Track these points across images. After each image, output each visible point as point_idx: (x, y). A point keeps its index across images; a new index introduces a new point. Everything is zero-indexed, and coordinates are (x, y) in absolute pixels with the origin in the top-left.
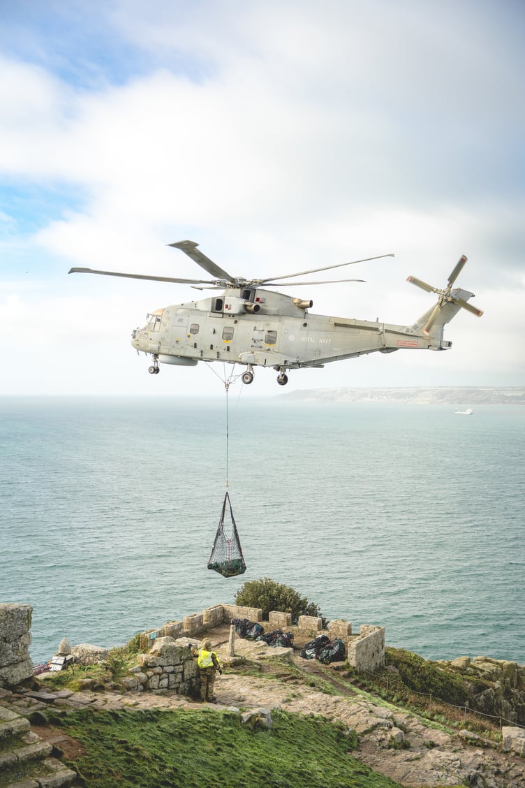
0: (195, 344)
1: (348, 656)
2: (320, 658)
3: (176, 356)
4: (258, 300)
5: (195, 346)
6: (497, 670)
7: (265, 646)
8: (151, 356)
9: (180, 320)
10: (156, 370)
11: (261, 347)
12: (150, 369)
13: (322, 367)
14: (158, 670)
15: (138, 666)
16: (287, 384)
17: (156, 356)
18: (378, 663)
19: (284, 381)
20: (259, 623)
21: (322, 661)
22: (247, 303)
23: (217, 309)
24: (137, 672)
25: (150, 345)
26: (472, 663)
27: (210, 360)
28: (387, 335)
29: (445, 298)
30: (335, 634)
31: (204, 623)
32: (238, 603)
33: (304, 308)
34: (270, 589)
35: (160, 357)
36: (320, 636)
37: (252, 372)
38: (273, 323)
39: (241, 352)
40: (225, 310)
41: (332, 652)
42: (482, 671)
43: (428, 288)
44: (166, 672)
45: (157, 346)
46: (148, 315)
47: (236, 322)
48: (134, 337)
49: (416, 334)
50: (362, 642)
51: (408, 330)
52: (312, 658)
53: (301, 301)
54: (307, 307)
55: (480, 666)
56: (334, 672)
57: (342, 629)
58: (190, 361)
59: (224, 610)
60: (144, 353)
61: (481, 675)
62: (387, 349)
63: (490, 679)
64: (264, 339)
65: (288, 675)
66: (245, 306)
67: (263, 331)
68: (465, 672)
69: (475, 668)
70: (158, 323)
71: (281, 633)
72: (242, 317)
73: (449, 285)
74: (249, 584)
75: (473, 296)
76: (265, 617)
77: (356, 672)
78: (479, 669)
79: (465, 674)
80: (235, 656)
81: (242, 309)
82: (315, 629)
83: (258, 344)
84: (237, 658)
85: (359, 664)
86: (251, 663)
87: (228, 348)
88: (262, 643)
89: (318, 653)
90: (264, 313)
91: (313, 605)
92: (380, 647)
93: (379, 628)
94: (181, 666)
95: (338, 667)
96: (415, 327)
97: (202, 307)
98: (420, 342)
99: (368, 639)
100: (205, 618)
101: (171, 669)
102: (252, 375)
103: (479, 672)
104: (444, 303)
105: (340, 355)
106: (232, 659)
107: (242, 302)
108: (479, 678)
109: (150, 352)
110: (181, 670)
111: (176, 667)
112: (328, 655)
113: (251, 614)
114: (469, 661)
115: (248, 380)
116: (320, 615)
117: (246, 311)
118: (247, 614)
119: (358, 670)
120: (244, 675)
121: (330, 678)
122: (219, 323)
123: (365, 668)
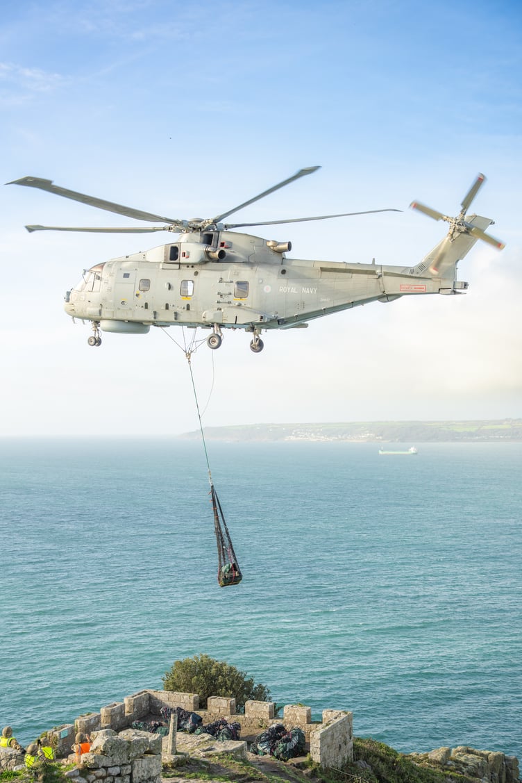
0: (146, 304)
1: (311, 750)
2: (275, 753)
3: (123, 321)
4: (222, 245)
5: (146, 306)
6: (482, 762)
7: (210, 740)
8: (90, 324)
9: (126, 276)
10: (98, 342)
11: (230, 303)
12: (90, 341)
13: (306, 326)
14: (101, 772)
15: (75, 768)
16: (262, 351)
17: (97, 322)
18: (346, 757)
19: (258, 346)
20: (197, 712)
21: (278, 757)
22: (209, 249)
23: (171, 259)
24: (74, 777)
25: (88, 309)
26: (452, 755)
27: (165, 324)
28: (386, 279)
29: (457, 226)
30: (291, 723)
31: (127, 714)
32: (167, 688)
33: (280, 252)
34: (206, 669)
35: (103, 324)
36: (274, 726)
37: (220, 334)
38: (243, 272)
39: (204, 310)
40: (182, 260)
41: (291, 746)
42: (465, 765)
43: (436, 216)
44: (110, 775)
45: (98, 309)
46: (85, 271)
47: (196, 273)
48: (68, 300)
49: (422, 276)
50: (327, 731)
51: (412, 271)
52: (265, 753)
53: (276, 244)
54: (285, 250)
55: (462, 759)
56: (297, 770)
57: (300, 716)
58: (138, 326)
59: (150, 697)
60: (81, 320)
61: (465, 770)
62: (387, 296)
63: (475, 775)
64: (233, 293)
65: (244, 776)
66: (208, 252)
67: (232, 282)
68: (445, 767)
69: (456, 761)
70: (97, 282)
71: (224, 723)
72: (204, 267)
73: (462, 211)
74: (181, 663)
75: (492, 223)
76: (202, 705)
77: (320, 769)
78: (461, 762)
79: (447, 769)
80: (177, 753)
81: (203, 255)
82: (266, 717)
83: (226, 299)
84: (179, 756)
85: (324, 759)
86: (197, 762)
87: (188, 306)
88: (207, 736)
89: (273, 748)
90: (231, 260)
91: (260, 686)
92: (348, 737)
93: (346, 713)
94: (130, 767)
95: (298, 764)
96: (422, 267)
97: (151, 257)
98: (429, 285)
99: (335, 727)
100: (127, 709)
101: (117, 770)
102: (220, 338)
103: (461, 766)
104: (456, 235)
105: (328, 307)
106: (173, 758)
107: (203, 248)
108: (463, 773)
109: (90, 319)
110: (129, 772)
111: (123, 768)
112: (285, 749)
113: (186, 700)
114: (448, 752)
115: (216, 344)
116: (270, 698)
117: (207, 260)
118: (179, 701)
119: (323, 767)
120: (190, 778)
121: (293, 778)
122: (175, 275)
123: (330, 764)
